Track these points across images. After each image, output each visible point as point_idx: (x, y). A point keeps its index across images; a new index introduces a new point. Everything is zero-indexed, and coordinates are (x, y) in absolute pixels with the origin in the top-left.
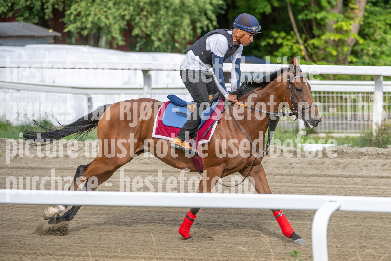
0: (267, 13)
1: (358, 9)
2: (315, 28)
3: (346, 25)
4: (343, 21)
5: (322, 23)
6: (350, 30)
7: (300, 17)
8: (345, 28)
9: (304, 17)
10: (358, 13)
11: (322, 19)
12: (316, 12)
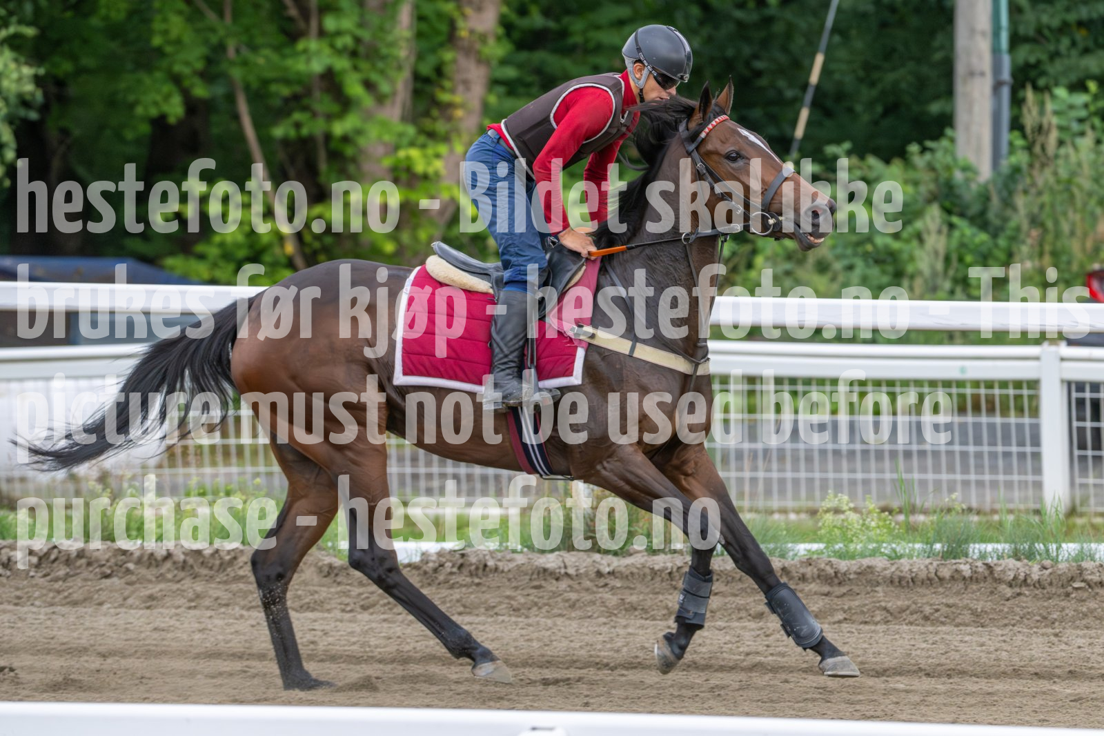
0: (172, 120)
1: (463, 106)
2: (323, 166)
3: (425, 156)
4: (412, 144)
5: (349, 151)
6: (437, 174)
7: (279, 132)
8: (420, 168)
9: (292, 133)
10: (461, 119)
11: (346, 139)
12: (330, 117)
